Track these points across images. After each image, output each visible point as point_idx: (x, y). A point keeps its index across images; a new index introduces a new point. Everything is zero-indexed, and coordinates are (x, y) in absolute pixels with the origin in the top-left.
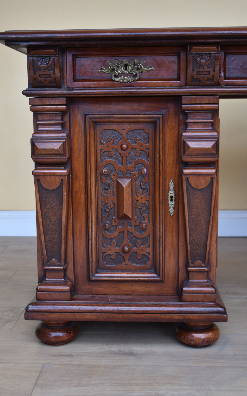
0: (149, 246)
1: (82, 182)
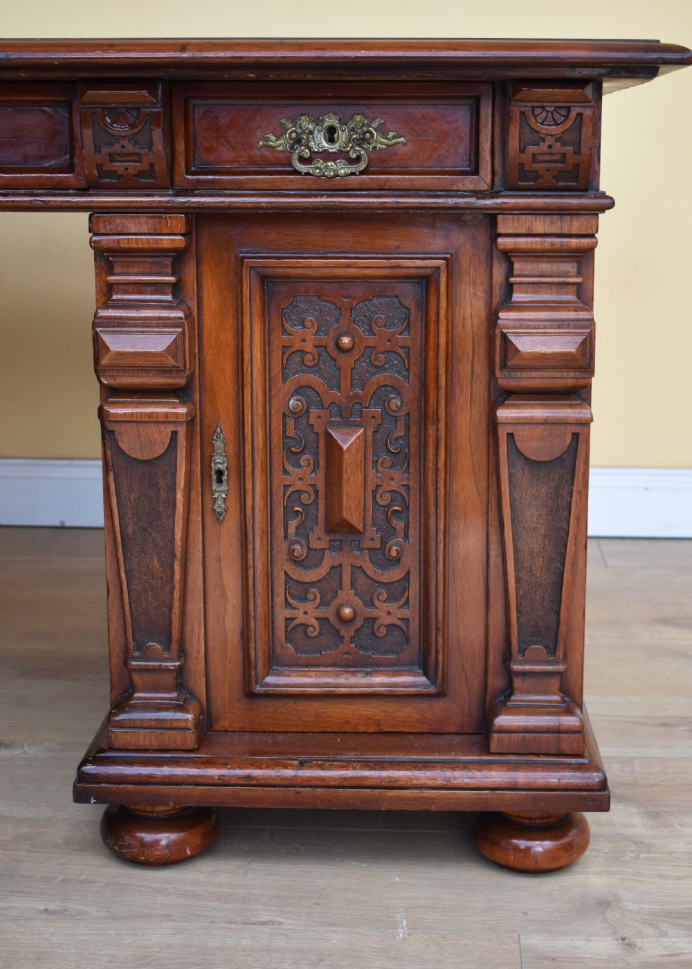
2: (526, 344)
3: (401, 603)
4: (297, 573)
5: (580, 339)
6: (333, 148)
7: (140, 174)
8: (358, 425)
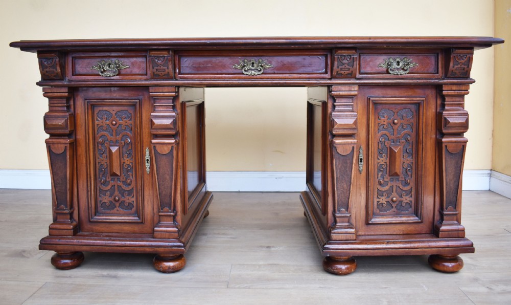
0: (133, 196)
1: (83, 149)
2: (452, 120)
3: (409, 196)
4: (381, 188)
5: (466, 119)
6: (398, 67)
7: (348, 74)
8: (399, 145)
